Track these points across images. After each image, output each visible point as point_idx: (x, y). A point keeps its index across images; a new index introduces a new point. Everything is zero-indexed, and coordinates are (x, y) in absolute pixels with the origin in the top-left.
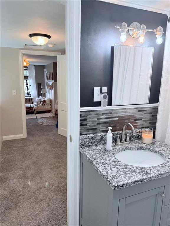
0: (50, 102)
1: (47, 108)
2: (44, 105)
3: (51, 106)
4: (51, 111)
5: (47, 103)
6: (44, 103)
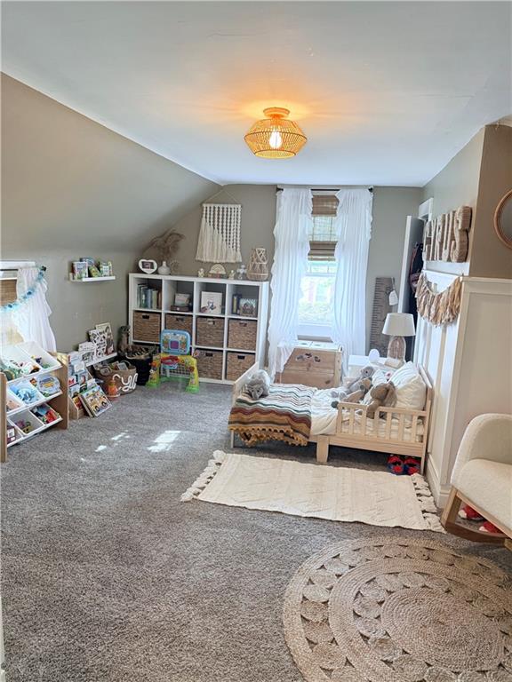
0: (419, 404)
1: (395, 436)
2: (383, 416)
3: (422, 431)
4: (418, 460)
5: (399, 404)
6: (383, 404)
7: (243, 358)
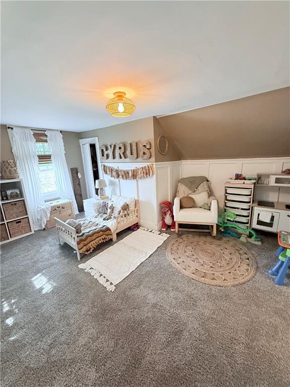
7: (20, 222)
